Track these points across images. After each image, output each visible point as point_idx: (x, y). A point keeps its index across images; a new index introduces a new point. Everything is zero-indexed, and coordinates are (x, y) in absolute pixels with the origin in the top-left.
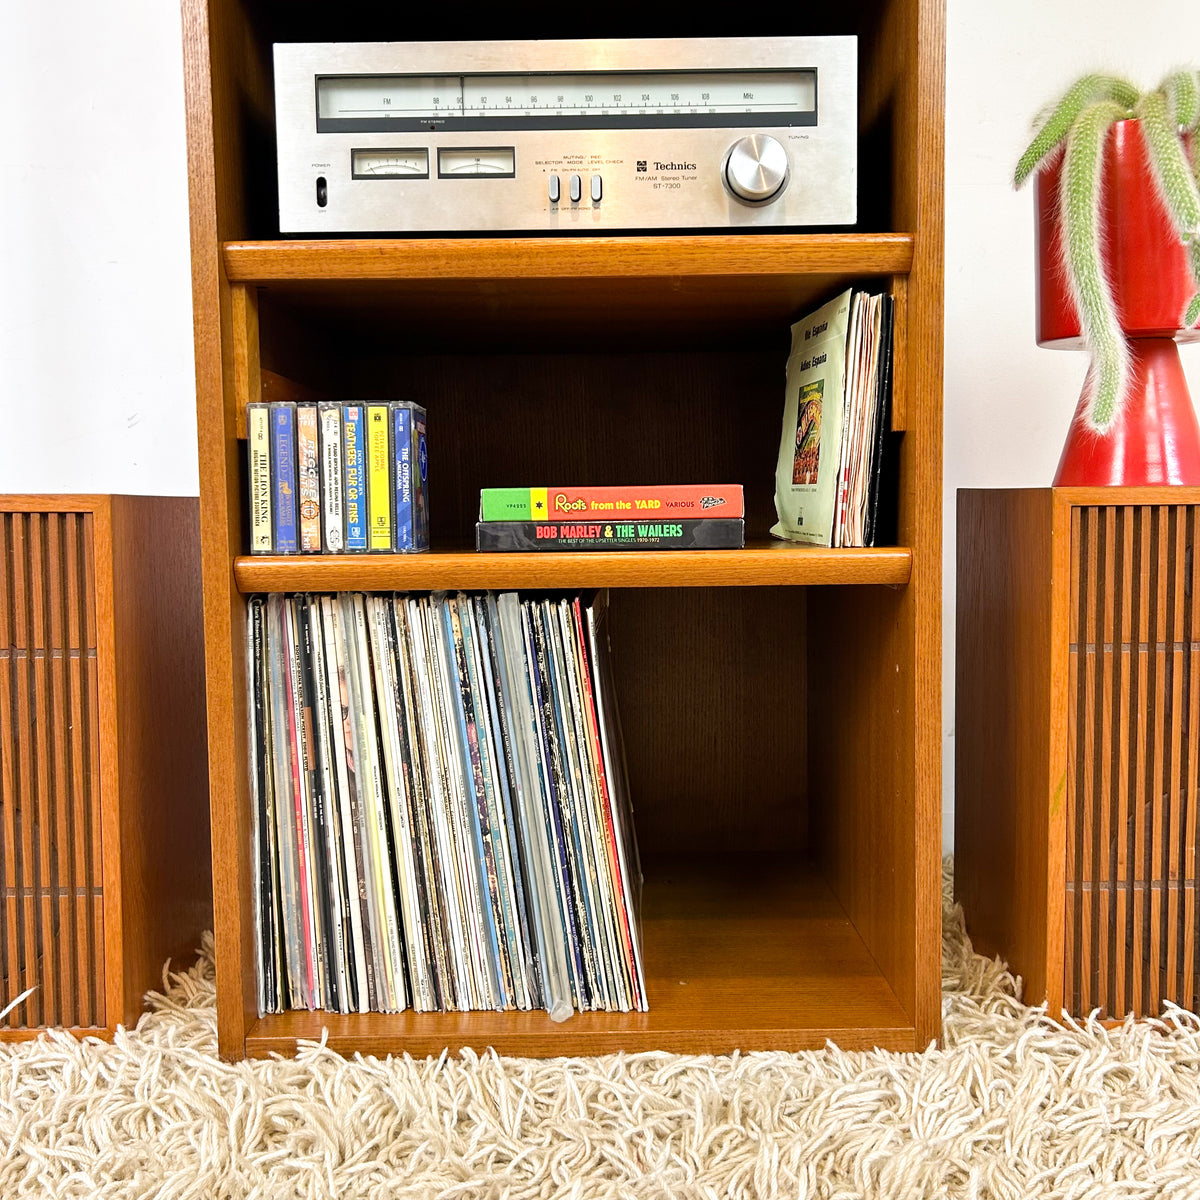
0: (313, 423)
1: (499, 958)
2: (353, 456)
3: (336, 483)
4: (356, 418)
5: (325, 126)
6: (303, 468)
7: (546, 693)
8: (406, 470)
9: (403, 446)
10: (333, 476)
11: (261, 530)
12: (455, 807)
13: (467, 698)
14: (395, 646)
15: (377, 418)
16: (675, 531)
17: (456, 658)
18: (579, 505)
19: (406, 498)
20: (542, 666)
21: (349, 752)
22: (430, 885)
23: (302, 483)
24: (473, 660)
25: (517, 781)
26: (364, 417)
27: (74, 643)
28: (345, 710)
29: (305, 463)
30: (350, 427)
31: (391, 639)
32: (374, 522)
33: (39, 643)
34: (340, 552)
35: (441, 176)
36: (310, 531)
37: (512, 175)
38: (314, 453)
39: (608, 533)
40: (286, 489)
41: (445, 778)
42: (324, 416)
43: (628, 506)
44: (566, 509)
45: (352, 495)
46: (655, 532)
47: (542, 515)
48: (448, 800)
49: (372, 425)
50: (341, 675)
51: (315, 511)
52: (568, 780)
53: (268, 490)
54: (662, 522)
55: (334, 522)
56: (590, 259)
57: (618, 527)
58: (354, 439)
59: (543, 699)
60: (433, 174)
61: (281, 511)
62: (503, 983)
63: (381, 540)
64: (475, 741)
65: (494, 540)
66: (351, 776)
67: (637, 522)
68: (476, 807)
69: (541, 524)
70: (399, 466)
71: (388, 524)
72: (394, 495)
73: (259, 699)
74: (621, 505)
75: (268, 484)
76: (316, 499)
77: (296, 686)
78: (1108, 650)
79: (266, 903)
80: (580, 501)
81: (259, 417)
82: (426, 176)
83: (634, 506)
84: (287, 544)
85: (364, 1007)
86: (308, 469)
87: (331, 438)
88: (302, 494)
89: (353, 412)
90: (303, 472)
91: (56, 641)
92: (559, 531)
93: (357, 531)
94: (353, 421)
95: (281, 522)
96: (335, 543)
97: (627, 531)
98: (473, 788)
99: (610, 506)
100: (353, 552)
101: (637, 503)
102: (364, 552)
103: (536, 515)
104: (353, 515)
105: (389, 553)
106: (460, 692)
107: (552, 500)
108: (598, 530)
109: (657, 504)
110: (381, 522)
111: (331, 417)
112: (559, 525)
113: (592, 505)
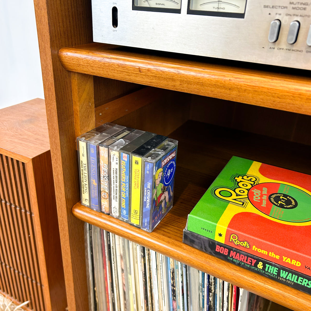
0: (107, 156)
2: (124, 178)
3: (116, 187)
4: (126, 160)
6: (102, 175)
8: (149, 193)
9: (148, 181)
10: (115, 183)
11: (85, 196)
13: (174, 291)
14: (144, 257)
15: (137, 163)
16: (306, 283)
17: (170, 275)
18: (245, 244)
19: (148, 206)
20: (211, 298)
21: (124, 285)
23: (101, 182)
24: (179, 279)
26: (130, 160)
27: (27, 208)
28: (123, 270)
29: (103, 174)
30: (123, 163)
31: (142, 254)
32: (132, 212)
34: (117, 219)
35: (190, 12)
36: (105, 203)
37: (241, 16)
38: (106, 170)
39: (260, 266)
40: (95, 183)
42: (112, 153)
43: (278, 257)
44: (236, 243)
45: (123, 195)
46: (293, 278)
47: (222, 240)
49: (134, 167)
50: (121, 257)
51: (107, 196)
53: (87, 180)
54: (299, 275)
55: (115, 204)
56: (288, 101)
57: (267, 266)
58: (125, 170)
60: (184, 10)
61: (93, 192)
63: (135, 220)
64: (175, 307)
65: (191, 241)
66: (124, 293)
67: (281, 268)
69: (220, 245)
70: (145, 190)
71: (138, 214)
74: (272, 255)
75: (87, 177)
76: (108, 191)
80: (246, 242)
81: (82, 145)
82: (179, 11)
83: (281, 259)
84: (95, 206)
86: (104, 177)
87: (115, 166)
88: (102, 187)
90: (102, 178)
92: (229, 253)
93: (125, 212)
94: (125, 161)
95: (93, 196)
96: (115, 213)
97: (273, 270)
99: (265, 252)
100: (123, 220)
101: (284, 258)
102: (127, 222)
103: (217, 239)
104: (123, 204)
105: (138, 227)
106: (171, 287)
107: (228, 234)
108: (254, 262)
109: (298, 264)
110: (136, 212)
111: (115, 154)
112: (230, 249)
113: (254, 248)
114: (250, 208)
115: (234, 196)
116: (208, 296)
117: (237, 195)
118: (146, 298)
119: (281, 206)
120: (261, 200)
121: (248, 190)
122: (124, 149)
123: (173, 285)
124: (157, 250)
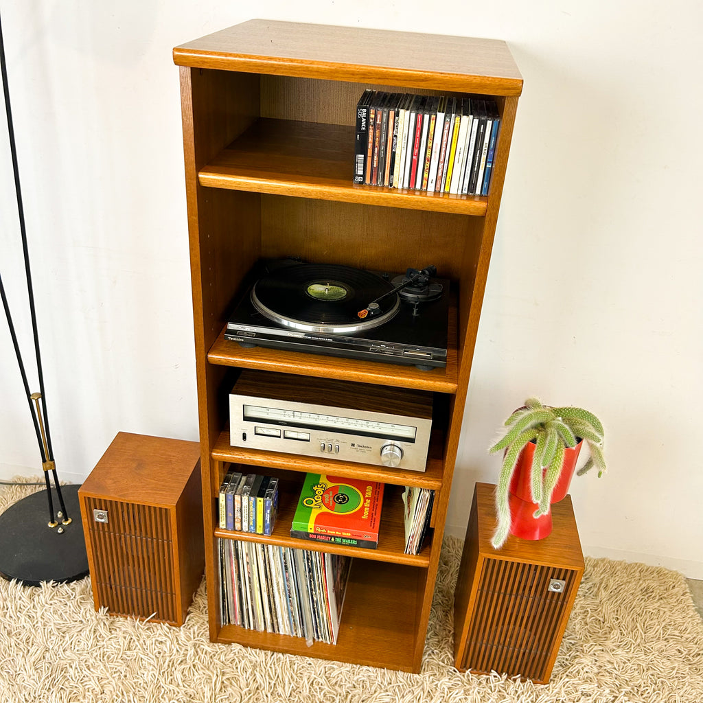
0: (240, 499)
1: (293, 625)
2: (252, 509)
3: (246, 515)
5: (246, 419)
6: (236, 510)
7: (311, 570)
8: (268, 515)
9: (268, 509)
10: (245, 513)
11: (222, 523)
12: (281, 590)
13: (286, 566)
14: (264, 551)
15: (260, 501)
16: (355, 542)
17: (283, 557)
18: (324, 531)
19: (268, 522)
20: (310, 564)
21: (249, 573)
22: (273, 606)
24: (288, 558)
25: (300, 588)
26: (256, 501)
27: (165, 538)
28: (248, 563)
30: (251, 502)
31: (263, 549)
33: (154, 536)
34: (247, 532)
35: (285, 438)
36: (238, 526)
37: (309, 441)
38: (240, 507)
39: (333, 539)
40: (230, 515)
41: (278, 584)
42: (243, 498)
43: (340, 534)
44: (319, 531)
45: (251, 519)
46: (348, 542)
47: (312, 531)
48: (279, 589)
49: (258, 503)
50: (247, 555)
51: (239, 521)
52: (315, 590)
53: (225, 514)
54: (351, 539)
55: (245, 524)
57: (336, 539)
58: (252, 505)
59: (309, 572)
60: (282, 436)
61: (229, 519)
62: (293, 630)
63: (260, 531)
64: (288, 576)
65: (296, 535)
66: (249, 578)
67: (342, 538)
68: (287, 592)
69: (312, 534)
70: (266, 514)
71: (262, 527)
72: (264, 521)
73: (221, 556)
74: (337, 533)
75: (225, 512)
76: (240, 518)
77: (233, 553)
78: (490, 593)
79: (224, 601)
81: (222, 497)
82: (280, 437)
83: (342, 534)
84: (231, 528)
85: (252, 628)
86: (238, 510)
87: (245, 504)
88: (236, 516)
89: (252, 499)
90: (236, 512)
91: (160, 536)
92: (317, 537)
93: (252, 528)
95: (229, 522)
96: (245, 528)
97: (339, 540)
98: (287, 587)
99: (334, 533)
100: (251, 532)
102: (255, 533)
103: (309, 531)
104: (251, 523)
105: (262, 534)
106: (283, 564)
107: (315, 528)
108: (330, 538)
109: (349, 534)
110: (260, 527)
111: (245, 498)
112: (317, 534)
113: (328, 532)
114: (324, 509)
115: (315, 503)
116: (308, 562)
117: (316, 501)
118: (266, 577)
119: (340, 503)
120: (329, 502)
121: (321, 496)
122: (251, 495)
123: (285, 563)
124: (273, 544)
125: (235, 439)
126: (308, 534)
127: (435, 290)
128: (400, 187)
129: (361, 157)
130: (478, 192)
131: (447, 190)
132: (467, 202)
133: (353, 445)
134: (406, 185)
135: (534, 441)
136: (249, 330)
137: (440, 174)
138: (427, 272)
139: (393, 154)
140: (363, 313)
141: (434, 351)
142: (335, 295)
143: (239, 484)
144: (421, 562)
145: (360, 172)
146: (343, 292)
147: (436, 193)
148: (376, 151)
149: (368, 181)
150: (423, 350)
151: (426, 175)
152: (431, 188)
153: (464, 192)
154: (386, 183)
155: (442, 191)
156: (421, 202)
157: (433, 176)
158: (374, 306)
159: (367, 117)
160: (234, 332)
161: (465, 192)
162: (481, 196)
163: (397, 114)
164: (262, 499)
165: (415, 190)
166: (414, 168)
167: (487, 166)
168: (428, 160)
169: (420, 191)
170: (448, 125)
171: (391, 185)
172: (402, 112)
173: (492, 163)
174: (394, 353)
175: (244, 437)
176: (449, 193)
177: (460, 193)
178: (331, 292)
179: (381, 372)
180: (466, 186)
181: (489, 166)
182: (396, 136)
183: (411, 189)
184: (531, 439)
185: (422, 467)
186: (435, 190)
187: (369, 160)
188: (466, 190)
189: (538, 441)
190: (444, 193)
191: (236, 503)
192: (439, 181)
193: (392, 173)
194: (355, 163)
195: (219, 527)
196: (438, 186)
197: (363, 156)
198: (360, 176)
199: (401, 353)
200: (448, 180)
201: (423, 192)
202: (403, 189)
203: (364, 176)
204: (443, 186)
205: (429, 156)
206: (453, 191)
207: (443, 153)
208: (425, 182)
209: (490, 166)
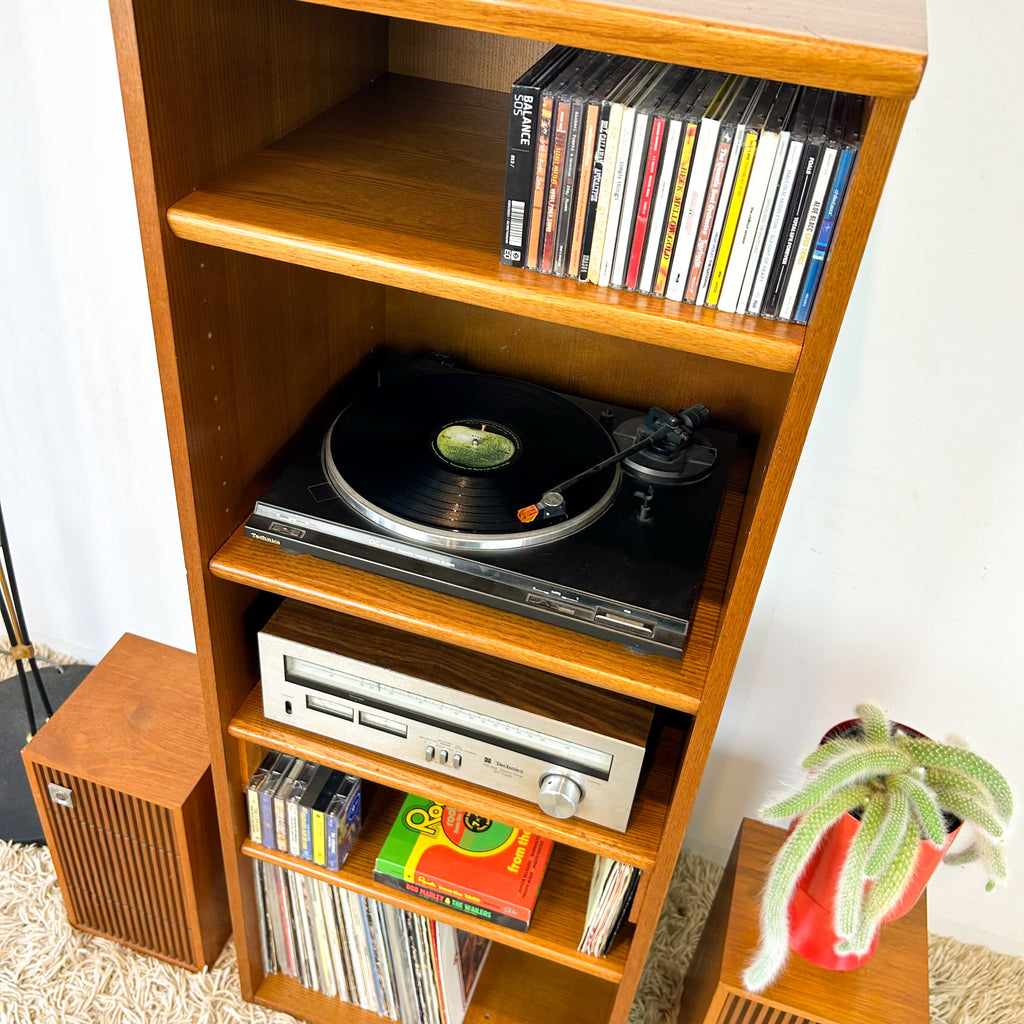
0: (283, 807)
1: (382, 1001)
2: (305, 826)
3: (295, 832)
4: (306, 813)
5: (291, 678)
6: (277, 820)
7: (411, 932)
8: (333, 841)
9: (332, 832)
10: (294, 829)
11: (256, 835)
13: (369, 917)
15: (318, 816)
16: (486, 914)
17: (364, 903)
18: (432, 884)
19: (334, 851)
20: (409, 924)
21: (307, 910)
22: (349, 967)
23: (277, 825)
24: (373, 906)
26: (311, 815)
28: (305, 897)
30: (303, 815)
32: (316, 853)
34: (298, 857)
35: (361, 723)
36: (282, 845)
37: (405, 737)
38: (282, 816)
39: (447, 901)
40: (268, 825)
41: (356, 938)
42: (289, 805)
43: (461, 895)
44: (424, 883)
45: (304, 839)
46: (475, 911)
47: (412, 881)
48: (357, 946)
49: (315, 819)
50: (303, 885)
51: (284, 838)
52: (419, 963)
54: (480, 908)
55: (294, 845)
57: (453, 901)
58: (305, 820)
59: (409, 935)
60: (356, 719)
61: (266, 832)
62: (384, 1007)
63: (319, 861)
65: (381, 879)
66: (309, 919)
67: (465, 902)
68: (373, 953)
69: (411, 884)
70: (330, 839)
71: (323, 856)
72: (327, 849)
74: (456, 893)
76: (285, 833)
77: (281, 877)
79: (268, 941)
81: (252, 796)
82: (352, 720)
83: (464, 896)
84: (270, 845)
85: (316, 988)
86: (280, 822)
87: (292, 815)
88: (277, 829)
89: (305, 810)
90: (277, 823)
92: (419, 891)
93: (307, 853)
94: (304, 813)
95: (266, 835)
96: (295, 849)
97: (459, 905)
98: (371, 946)
99: (450, 891)
100: (305, 860)
101: (467, 896)
102: (311, 862)
103: (406, 879)
104: (305, 846)
105: (323, 867)
106: (366, 913)
107: (416, 877)
108: (442, 898)
109: (478, 900)
110: (320, 855)
111: (292, 807)
112: (420, 888)
113: (440, 887)
114: (442, 840)
115: (427, 822)
116: (407, 921)
117: (431, 819)
118: (337, 923)
119: (475, 830)
120: (455, 823)
122: (302, 803)
123: (368, 911)
124: (348, 888)
125: (272, 708)
126: (402, 884)
127: (700, 460)
128: (604, 283)
129: (518, 207)
130: (786, 312)
131: (711, 301)
132: (754, 340)
133: (488, 760)
134: (618, 280)
135: (857, 814)
136: (295, 523)
137: (697, 264)
138: (689, 421)
139: (592, 207)
140: (528, 514)
141: (660, 620)
142: (487, 457)
143: (286, 776)
144: (607, 972)
145: (516, 240)
146: (508, 448)
147: (686, 305)
148: (552, 197)
149: (531, 263)
150: (638, 614)
151: (665, 263)
152: (675, 292)
153: (751, 309)
154: (573, 271)
155: (700, 302)
156: (644, 327)
157: (681, 265)
158: (553, 499)
159: (535, 116)
160: (264, 524)
161: (755, 310)
162: (792, 323)
163: (604, 114)
164: (321, 814)
165: (637, 293)
166: (638, 244)
167: (815, 257)
168: (672, 228)
169: (650, 296)
170: (726, 151)
171: (584, 276)
172: (617, 109)
173: (827, 251)
174: (576, 611)
175: (288, 707)
176: (715, 308)
177: (741, 310)
178: (484, 447)
179: (545, 647)
180: (759, 296)
181: (818, 256)
182: (599, 166)
183: (628, 292)
184: (851, 808)
185: (620, 822)
186: (684, 299)
187: (536, 215)
188: (758, 305)
189: (865, 817)
190: (705, 306)
191: (277, 811)
192: (694, 280)
193: (586, 249)
194: (505, 218)
195: (250, 838)
196: (691, 290)
197: (522, 204)
198: (515, 248)
199: (589, 615)
200: (716, 279)
201: (656, 301)
202: (610, 288)
203: (523, 249)
204: (702, 291)
205: (673, 219)
206: (727, 304)
207: (708, 217)
208: (661, 278)
209: (821, 258)
